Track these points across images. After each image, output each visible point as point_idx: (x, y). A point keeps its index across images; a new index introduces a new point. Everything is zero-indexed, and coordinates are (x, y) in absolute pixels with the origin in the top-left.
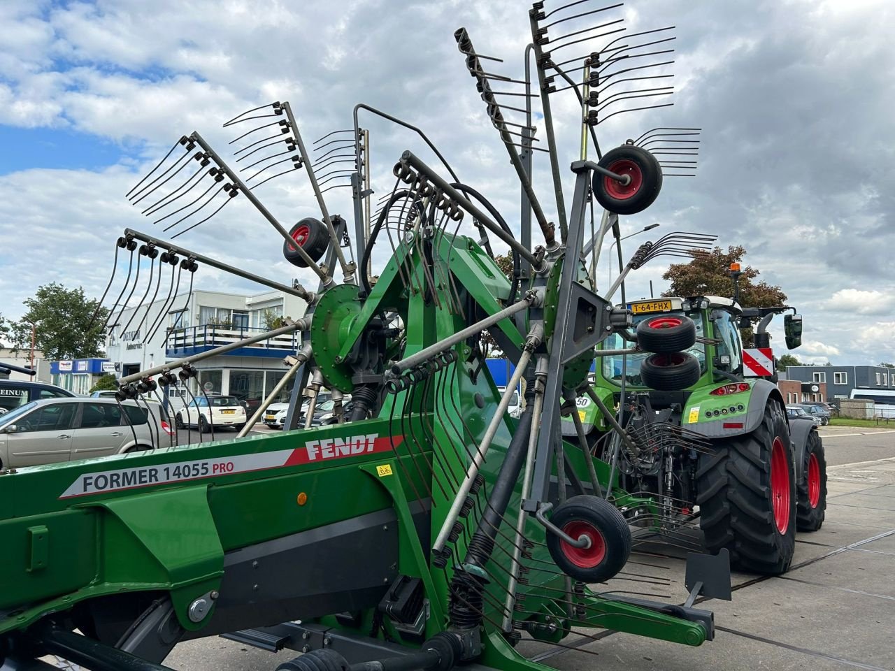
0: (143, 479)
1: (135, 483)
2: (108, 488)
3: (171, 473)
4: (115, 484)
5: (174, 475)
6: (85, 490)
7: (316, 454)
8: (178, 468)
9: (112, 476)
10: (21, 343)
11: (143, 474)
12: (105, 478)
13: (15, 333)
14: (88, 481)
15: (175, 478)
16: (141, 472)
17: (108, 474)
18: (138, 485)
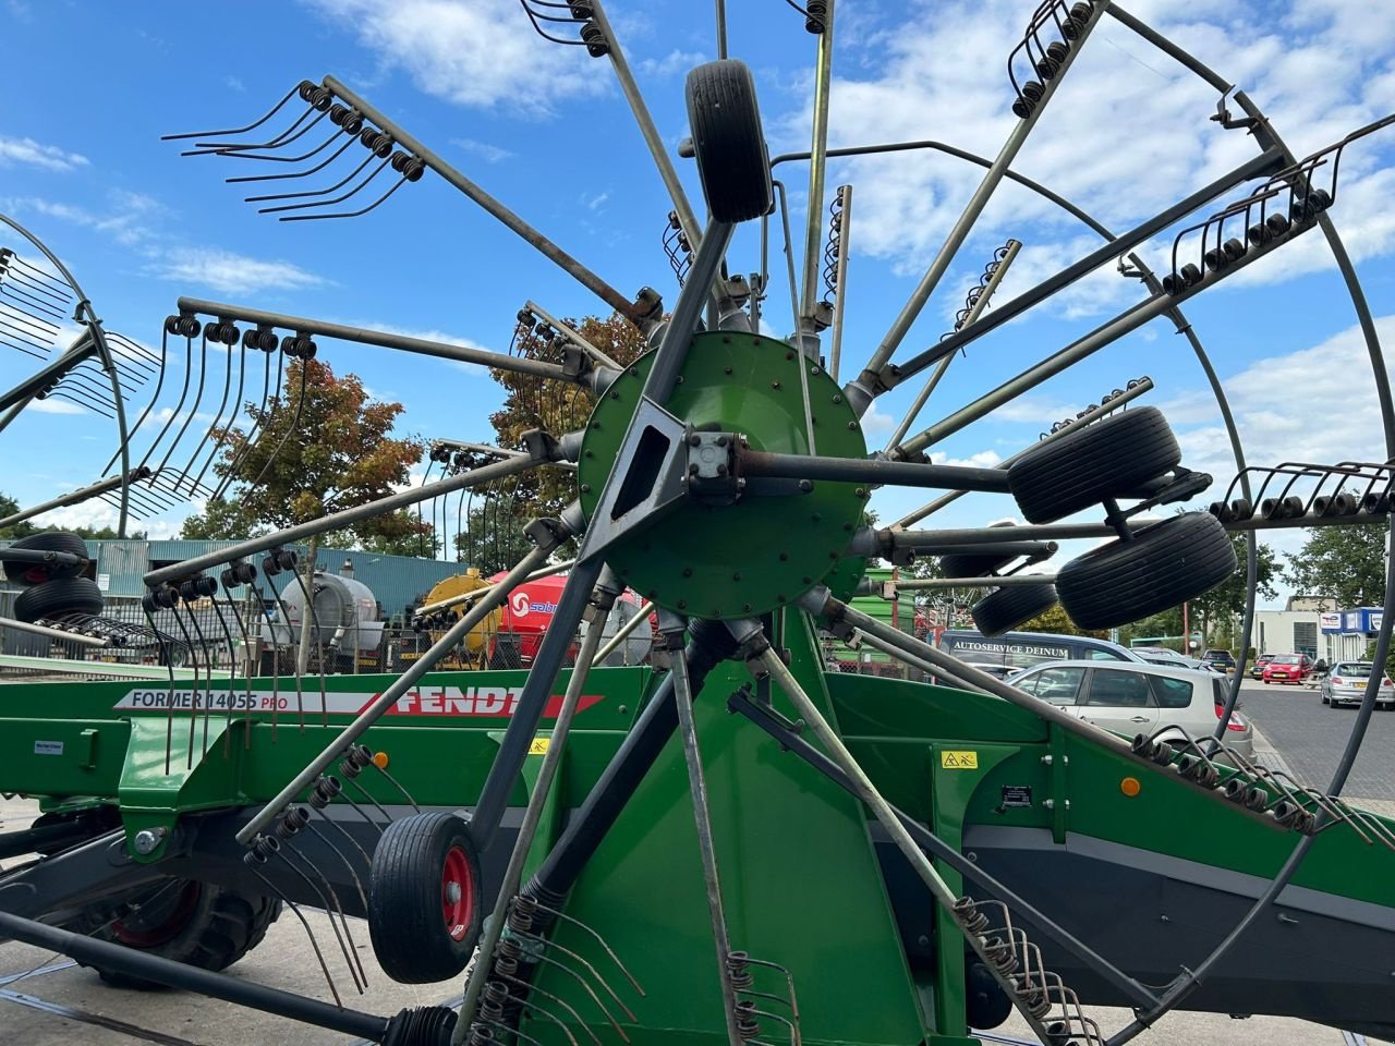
0: (186, 703)
1: (178, 705)
2: (153, 706)
3: (215, 700)
4: (160, 703)
5: (218, 703)
6: (134, 704)
7: (410, 705)
8: (223, 696)
9: (158, 694)
10: (1307, 588)
11: (187, 697)
12: (152, 696)
13: (1296, 572)
14: (138, 696)
15: (219, 707)
16: (185, 695)
17: (155, 692)
18: (181, 707)
